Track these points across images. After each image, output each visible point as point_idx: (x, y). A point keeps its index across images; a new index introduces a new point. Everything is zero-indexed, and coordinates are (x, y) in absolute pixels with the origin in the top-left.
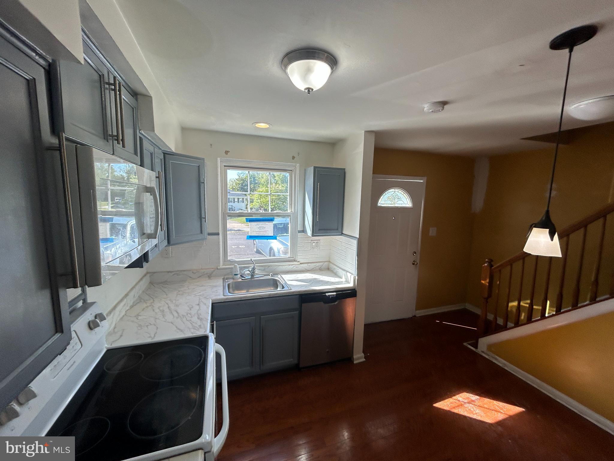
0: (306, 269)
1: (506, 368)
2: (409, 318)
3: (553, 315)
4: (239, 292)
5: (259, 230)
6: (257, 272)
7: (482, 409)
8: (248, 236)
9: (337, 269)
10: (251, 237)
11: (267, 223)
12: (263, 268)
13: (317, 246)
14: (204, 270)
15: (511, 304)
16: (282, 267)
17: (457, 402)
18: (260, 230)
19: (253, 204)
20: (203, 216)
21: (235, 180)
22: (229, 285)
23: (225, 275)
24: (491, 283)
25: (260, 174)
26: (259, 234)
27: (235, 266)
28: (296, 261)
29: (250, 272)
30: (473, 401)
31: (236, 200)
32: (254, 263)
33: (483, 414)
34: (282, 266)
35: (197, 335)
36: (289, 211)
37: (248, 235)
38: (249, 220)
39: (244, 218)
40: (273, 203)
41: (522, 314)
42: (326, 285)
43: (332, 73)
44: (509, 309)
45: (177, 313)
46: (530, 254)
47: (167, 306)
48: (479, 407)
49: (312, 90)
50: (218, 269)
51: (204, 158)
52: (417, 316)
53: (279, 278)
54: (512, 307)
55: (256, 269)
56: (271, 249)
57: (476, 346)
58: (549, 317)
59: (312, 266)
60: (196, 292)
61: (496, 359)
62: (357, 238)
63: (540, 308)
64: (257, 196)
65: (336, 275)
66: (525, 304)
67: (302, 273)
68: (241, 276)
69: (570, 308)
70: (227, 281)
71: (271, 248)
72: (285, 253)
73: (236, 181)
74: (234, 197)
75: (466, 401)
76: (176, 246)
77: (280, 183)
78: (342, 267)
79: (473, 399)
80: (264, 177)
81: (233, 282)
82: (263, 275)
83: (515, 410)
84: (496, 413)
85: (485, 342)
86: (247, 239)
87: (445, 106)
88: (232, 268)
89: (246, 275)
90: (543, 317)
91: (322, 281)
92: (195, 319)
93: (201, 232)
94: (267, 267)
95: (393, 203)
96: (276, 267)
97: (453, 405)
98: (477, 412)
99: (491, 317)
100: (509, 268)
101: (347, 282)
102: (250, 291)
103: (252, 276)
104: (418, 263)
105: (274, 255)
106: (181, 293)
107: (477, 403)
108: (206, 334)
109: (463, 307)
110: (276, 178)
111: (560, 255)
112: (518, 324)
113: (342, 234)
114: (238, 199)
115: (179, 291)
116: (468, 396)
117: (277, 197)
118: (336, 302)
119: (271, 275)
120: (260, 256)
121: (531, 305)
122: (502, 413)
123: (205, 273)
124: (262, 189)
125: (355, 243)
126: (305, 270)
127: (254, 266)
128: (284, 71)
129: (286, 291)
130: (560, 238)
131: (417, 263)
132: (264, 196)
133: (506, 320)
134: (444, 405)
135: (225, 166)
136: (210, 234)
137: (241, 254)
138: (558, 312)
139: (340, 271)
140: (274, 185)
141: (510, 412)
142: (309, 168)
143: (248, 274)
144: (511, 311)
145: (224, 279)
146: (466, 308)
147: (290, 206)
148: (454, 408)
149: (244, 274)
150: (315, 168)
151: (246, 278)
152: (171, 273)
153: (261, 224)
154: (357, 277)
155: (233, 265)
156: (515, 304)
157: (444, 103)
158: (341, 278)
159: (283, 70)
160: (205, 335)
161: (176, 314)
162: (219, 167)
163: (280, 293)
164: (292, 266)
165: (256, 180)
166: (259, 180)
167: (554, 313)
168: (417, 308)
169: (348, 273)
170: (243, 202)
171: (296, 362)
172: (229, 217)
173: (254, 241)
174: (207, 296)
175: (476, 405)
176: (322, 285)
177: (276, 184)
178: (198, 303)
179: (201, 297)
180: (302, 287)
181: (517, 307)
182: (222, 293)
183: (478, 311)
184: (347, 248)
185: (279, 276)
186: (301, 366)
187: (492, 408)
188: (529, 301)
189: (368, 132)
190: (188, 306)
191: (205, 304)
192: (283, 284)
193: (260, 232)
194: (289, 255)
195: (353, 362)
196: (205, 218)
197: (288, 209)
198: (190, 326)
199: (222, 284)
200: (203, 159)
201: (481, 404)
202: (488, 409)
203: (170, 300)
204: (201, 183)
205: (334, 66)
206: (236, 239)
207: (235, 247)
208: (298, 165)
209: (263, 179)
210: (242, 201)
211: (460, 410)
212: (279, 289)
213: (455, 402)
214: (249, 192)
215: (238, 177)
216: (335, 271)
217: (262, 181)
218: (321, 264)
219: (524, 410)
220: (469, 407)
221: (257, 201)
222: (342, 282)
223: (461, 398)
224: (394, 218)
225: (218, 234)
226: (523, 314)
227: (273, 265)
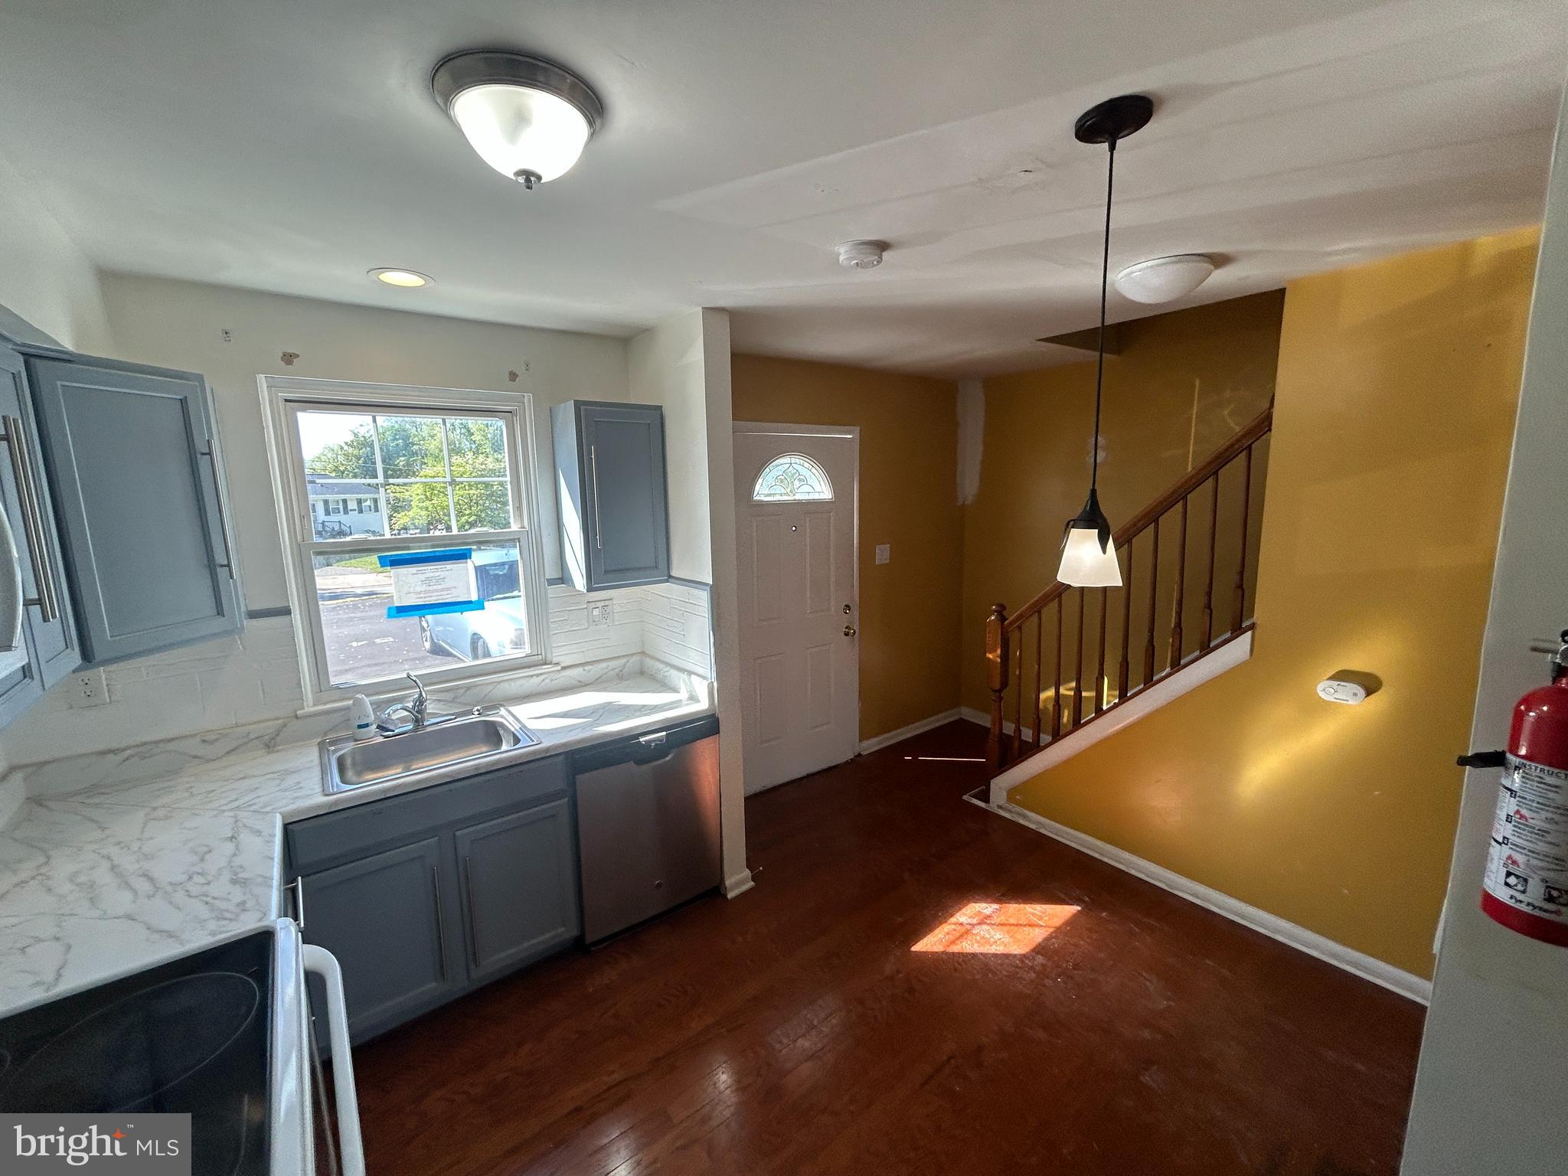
0: (579, 681)
1: (1043, 831)
2: (847, 762)
3: (1116, 706)
4: (380, 775)
5: (424, 588)
6: (433, 708)
7: (1006, 928)
8: (389, 609)
9: (665, 670)
10: (402, 610)
11: (449, 567)
12: (449, 696)
13: (606, 616)
14: (248, 727)
15: (1043, 696)
16: (510, 685)
17: (959, 928)
18: (431, 588)
19: (410, 513)
20: (220, 559)
21: (343, 445)
22: (341, 762)
23: (325, 734)
24: (1005, 656)
25: (424, 426)
26: (427, 599)
27: (358, 703)
28: (550, 663)
29: (410, 712)
30: (989, 917)
31: (353, 505)
32: (421, 685)
33: (1007, 939)
34: (509, 682)
35: (232, 936)
36: (515, 527)
37: (391, 606)
38: (390, 561)
39: (374, 558)
40: (473, 508)
41: (1063, 714)
42: (638, 717)
43: (592, 135)
44: (1041, 705)
45: (151, 879)
46: (1069, 586)
47: (106, 864)
48: (1000, 927)
49: (539, 178)
50: (297, 717)
51: (203, 376)
52: (865, 753)
53: (502, 717)
54: (1046, 700)
55: (428, 702)
56: (476, 639)
57: (985, 796)
58: (1110, 709)
59: (595, 670)
60: (223, 802)
61: (1025, 817)
62: (706, 584)
63: (1093, 694)
64: (419, 492)
65: (665, 686)
66: (1068, 690)
67: (567, 695)
68: (379, 727)
69: (1142, 686)
70: (333, 748)
71: (475, 634)
72: (518, 644)
73: (346, 448)
74: (343, 496)
75: (975, 921)
76: (121, 664)
77: (488, 450)
78: (676, 664)
79: (988, 913)
80: (436, 435)
81: (353, 752)
82: (452, 714)
83: (1063, 912)
84: (1031, 930)
85: (1002, 784)
86: (389, 616)
87: (885, 254)
88: (347, 709)
89: (396, 722)
90: (1100, 712)
91: (626, 707)
92: (221, 887)
93: (220, 612)
94: (463, 690)
95: (788, 491)
96: (490, 687)
97: (951, 938)
98: (996, 937)
99: (1009, 728)
100: (1035, 619)
101: (693, 698)
102: (413, 767)
103: (418, 722)
104: (857, 631)
105: (487, 654)
106: (161, 813)
107: (996, 920)
108: (267, 926)
109: (956, 717)
110: (477, 437)
111: (1118, 582)
112: (1057, 736)
113: (670, 578)
114: (360, 502)
115: (155, 809)
116: (978, 909)
117: (482, 491)
118: (667, 756)
119: (477, 713)
120: (444, 661)
121: (1078, 690)
122: (1041, 926)
123: (252, 736)
124: (435, 469)
125: (703, 598)
126: (579, 684)
127: (421, 695)
128: (443, 110)
129: (525, 749)
130: (1118, 547)
131: (855, 631)
132: (442, 490)
133: (1038, 731)
134: (931, 943)
135: (286, 401)
136: (253, 615)
137: (384, 663)
138: (1123, 698)
139: (673, 673)
140: (469, 457)
141: (1055, 920)
142: (563, 405)
143: (403, 720)
144: (1046, 708)
145: (322, 746)
146: (961, 719)
147: (517, 513)
148: (953, 942)
149: (389, 720)
150: (578, 405)
151: (396, 731)
152: (116, 754)
153: (430, 570)
154: (715, 684)
155: (349, 699)
156: (1050, 693)
157: (882, 246)
158: (675, 690)
159: (441, 108)
160: (264, 929)
161: (143, 886)
162: (264, 403)
163: (506, 759)
164: (536, 680)
165: (413, 444)
166: (422, 442)
167: (1117, 701)
168: (863, 737)
169: (693, 676)
170: (377, 510)
171: (573, 932)
172: (318, 557)
173: (421, 621)
174: (265, 807)
175: (993, 924)
176: (628, 718)
177: (476, 453)
178: (230, 835)
179: (239, 813)
180: (571, 731)
181: (1055, 699)
182: (318, 789)
183: (985, 720)
184: (685, 613)
185: (503, 711)
186: (590, 938)
187: (1023, 921)
188: (1074, 684)
189: (711, 312)
190: (194, 852)
191: (258, 833)
192: (516, 732)
193: (432, 594)
194: (527, 650)
195: (725, 896)
196: (229, 565)
197: (512, 520)
198: (204, 912)
199: (317, 761)
200: (200, 378)
201: (1002, 919)
202: (1017, 925)
203: (119, 843)
204: (199, 456)
205: (595, 115)
206: (362, 619)
207: (360, 644)
208: (528, 398)
209: (435, 440)
210: (373, 507)
211: (964, 943)
212: (504, 747)
213: (955, 930)
214: (381, 479)
215: (352, 437)
216: (659, 676)
217: (432, 446)
218: (622, 661)
219: (1079, 908)
220: (982, 933)
221: (421, 505)
222: (681, 701)
223: (966, 918)
224: (794, 529)
225: (286, 612)
226: (1066, 713)
227: (482, 682)
